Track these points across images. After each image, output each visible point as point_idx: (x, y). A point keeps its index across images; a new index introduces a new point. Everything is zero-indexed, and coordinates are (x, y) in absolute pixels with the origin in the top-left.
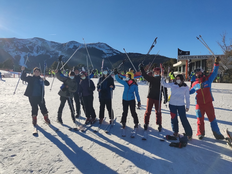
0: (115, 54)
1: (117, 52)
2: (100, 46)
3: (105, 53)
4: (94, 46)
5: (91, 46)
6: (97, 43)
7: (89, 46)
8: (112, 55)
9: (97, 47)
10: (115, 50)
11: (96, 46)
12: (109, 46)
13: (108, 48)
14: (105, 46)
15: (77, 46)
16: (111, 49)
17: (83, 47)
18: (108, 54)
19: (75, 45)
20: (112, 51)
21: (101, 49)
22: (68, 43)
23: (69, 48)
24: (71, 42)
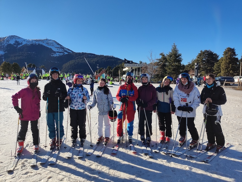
0: (67, 53)
1: (68, 51)
2: (48, 44)
3: (55, 51)
4: (41, 43)
5: (37, 43)
6: (44, 40)
7: (34, 42)
8: (62, 54)
9: (44, 44)
10: (66, 49)
11: (43, 42)
12: (58, 44)
13: (58, 46)
14: (55, 43)
15: (20, 41)
16: (62, 47)
17: (27, 43)
18: (58, 52)
19: (17, 40)
20: (62, 50)
21: (49, 47)
22: (8, 38)
23: (9, 43)
24: (12, 36)
